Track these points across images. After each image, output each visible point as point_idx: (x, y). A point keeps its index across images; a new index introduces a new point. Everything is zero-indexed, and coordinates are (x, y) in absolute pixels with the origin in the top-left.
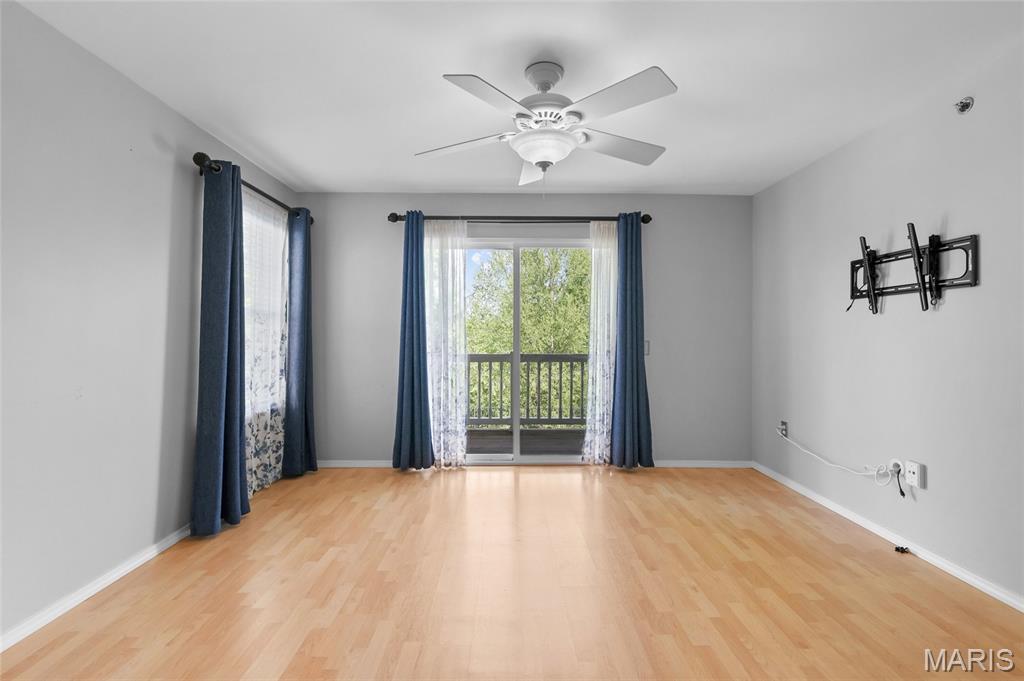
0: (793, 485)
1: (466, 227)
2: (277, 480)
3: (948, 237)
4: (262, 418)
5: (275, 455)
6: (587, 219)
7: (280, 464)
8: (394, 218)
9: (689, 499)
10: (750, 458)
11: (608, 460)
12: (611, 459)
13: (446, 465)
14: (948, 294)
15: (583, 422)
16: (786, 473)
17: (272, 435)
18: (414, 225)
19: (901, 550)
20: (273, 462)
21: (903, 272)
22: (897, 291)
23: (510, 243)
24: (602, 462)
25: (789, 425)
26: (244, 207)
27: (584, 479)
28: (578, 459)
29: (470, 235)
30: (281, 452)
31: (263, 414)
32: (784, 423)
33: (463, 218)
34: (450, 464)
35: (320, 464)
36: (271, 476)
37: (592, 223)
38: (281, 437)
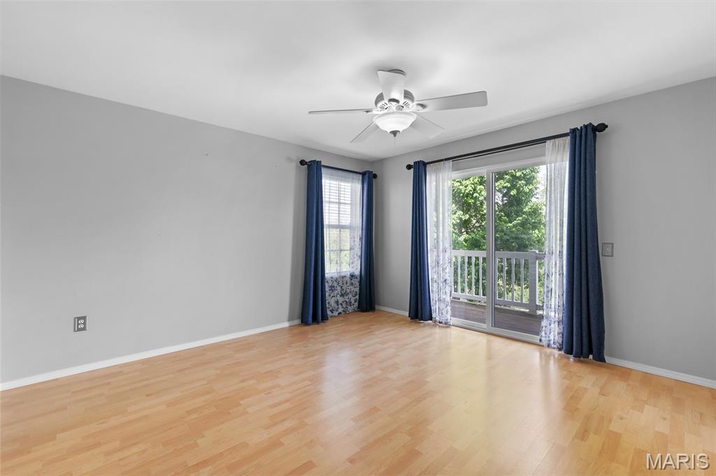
2: (355, 311)
4: (345, 279)
5: (354, 298)
7: (357, 303)
8: (409, 167)
13: (440, 322)
17: (353, 289)
18: (419, 170)
20: (353, 302)
23: (484, 170)
26: (323, 175)
29: (454, 170)
30: (357, 297)
31: (345, 276)
33: (446, 159)
34: (442, 322)
35: (377, 307)
36: (350, 309)
37: (548, 142)
38: (357, 290)
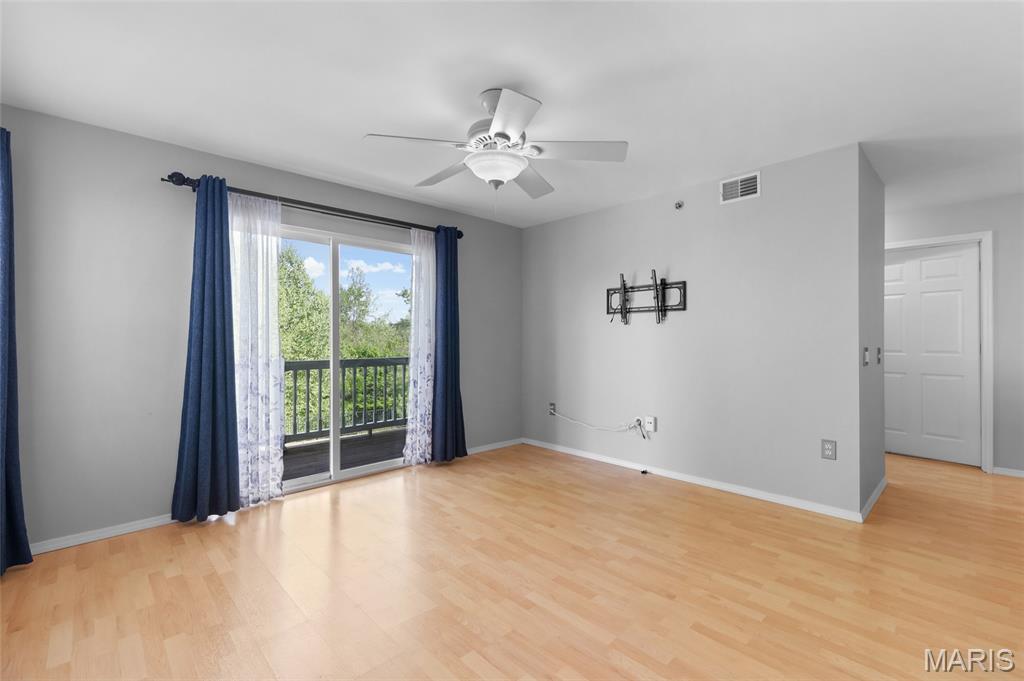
0: (560, 449)
1: (280, 210)
3: (670, 280)
6: (409, 226)
9: (513, 474)
10: (521, 436)
11: (428, 456)
12: (433, 455)
13: (254, 502)
14: (669, 314)
15: (405, 422)
16: (554, 441)
19: (644, 472)
21: (645, 299)
22: (639, 310)
23: (329, 236)
24: (423, 460)
25: (557, 406)
27: (405, 481)
28: (399, 461)
29: (284, 222)
32: (552, 404)
34: (259, 500)
37: (413, 231)
